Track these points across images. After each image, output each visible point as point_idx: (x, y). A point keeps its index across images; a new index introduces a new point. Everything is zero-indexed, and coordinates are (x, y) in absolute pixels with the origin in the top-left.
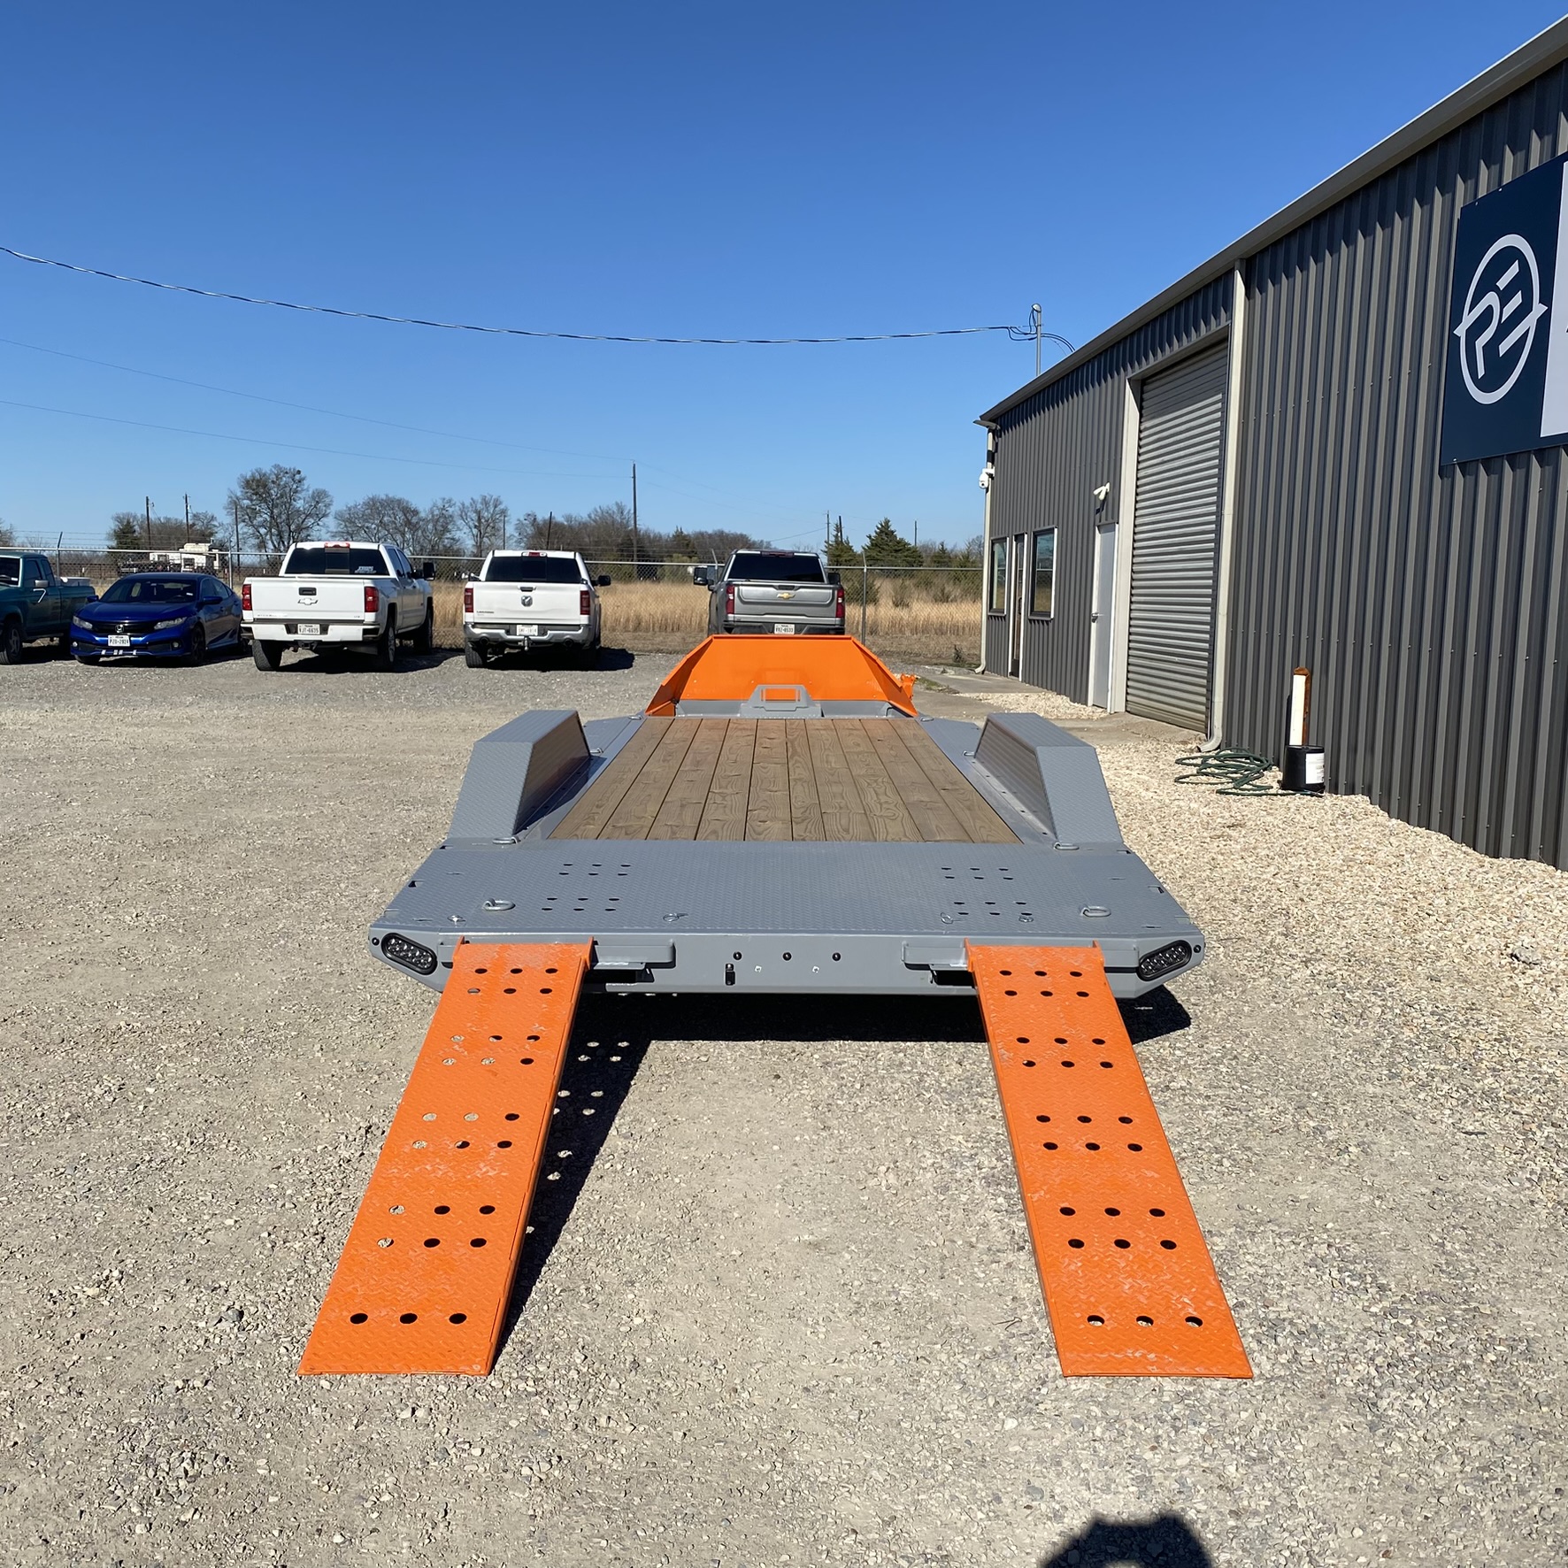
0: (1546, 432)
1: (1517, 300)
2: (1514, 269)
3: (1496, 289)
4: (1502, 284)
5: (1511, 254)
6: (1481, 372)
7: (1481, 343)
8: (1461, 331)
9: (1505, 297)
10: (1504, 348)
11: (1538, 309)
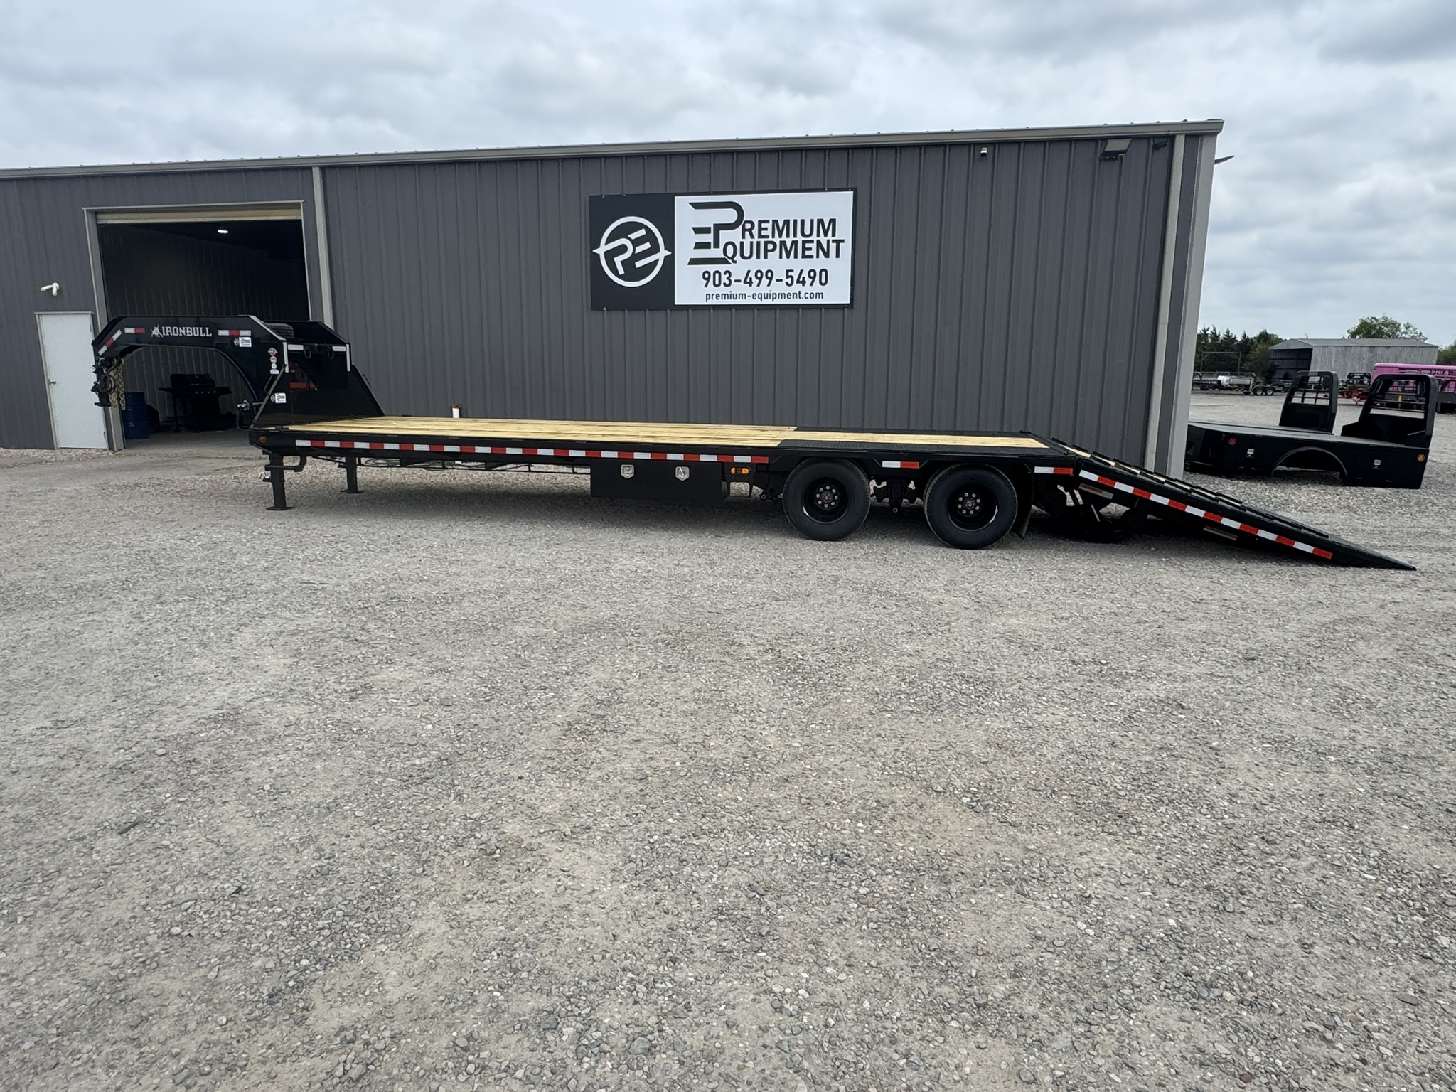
0: (676, 303)
1: (647, 246)
2: (642, 232)
3: (630, 239)
4: (634, 236)
5: (640, 226)
6: (621, 272)
7: (618, 260)
8: (601, 251)
9: (636, 243)
10: (639, 264)
11: (663, 253)
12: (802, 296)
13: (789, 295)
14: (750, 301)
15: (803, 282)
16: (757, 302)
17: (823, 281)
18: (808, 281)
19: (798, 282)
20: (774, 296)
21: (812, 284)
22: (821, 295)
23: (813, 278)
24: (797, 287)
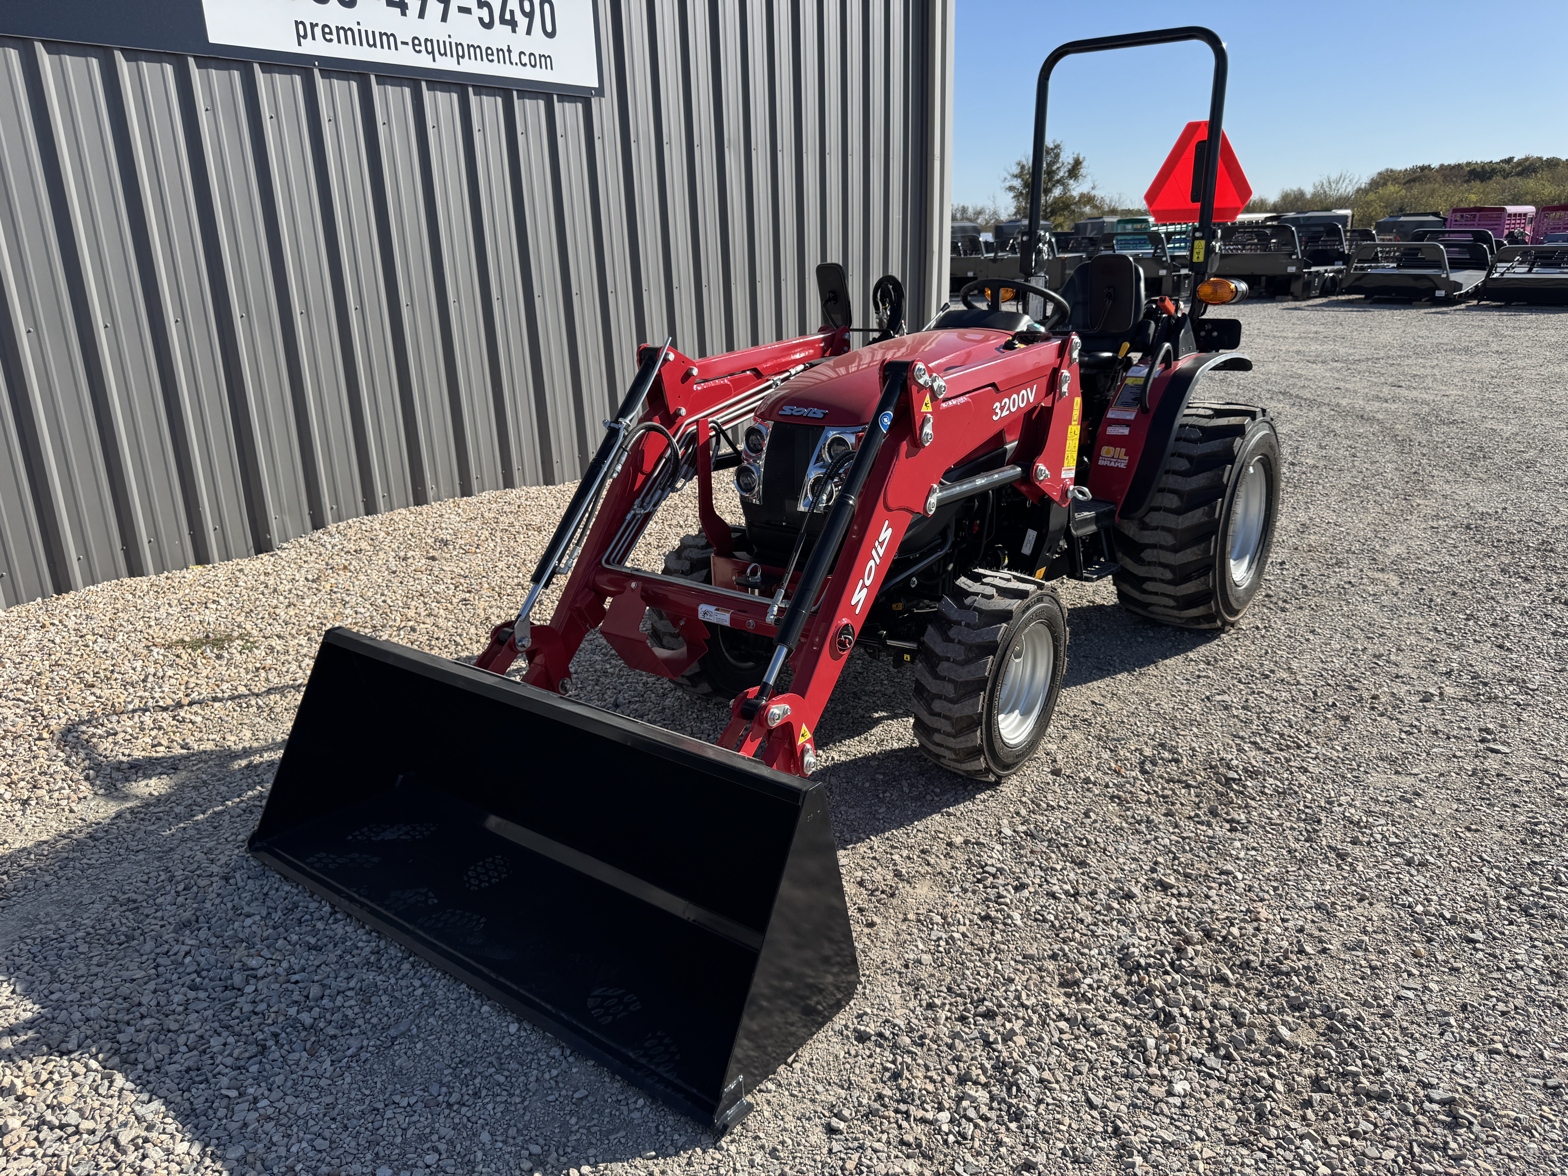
0: (211, 37)
12: (515, 58)
13: (488, 53)
14: (405, 57)
15: (513, 24)
16: (423, 61)
17: (549, 29)
18: (522, 22)
19: (503, 21)
20: (460, 51)
21: (529, 32)
22: (546, 60)
23: (530, 15)
24: (500, 35)
